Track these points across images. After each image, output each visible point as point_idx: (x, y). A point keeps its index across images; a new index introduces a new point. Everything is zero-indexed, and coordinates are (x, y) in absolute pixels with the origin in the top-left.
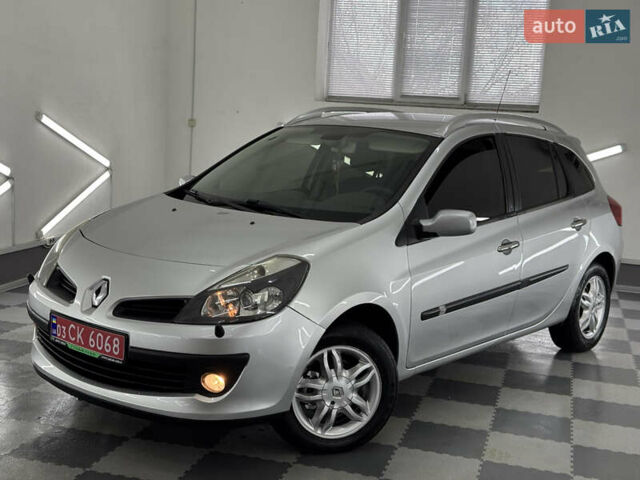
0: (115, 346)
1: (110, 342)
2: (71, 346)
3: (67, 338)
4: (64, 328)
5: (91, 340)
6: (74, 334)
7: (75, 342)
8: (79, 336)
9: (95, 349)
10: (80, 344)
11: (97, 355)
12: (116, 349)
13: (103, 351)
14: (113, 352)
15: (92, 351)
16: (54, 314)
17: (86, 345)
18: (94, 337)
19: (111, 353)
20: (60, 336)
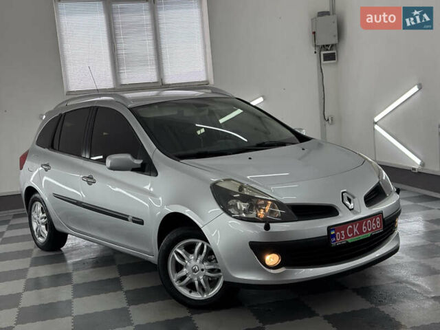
0: (378, 222)
1: (375, 222)
2: (350, 240)
3: (347, 237)
4: (343, 232)
5: (364, 228)
6: (351, 231)
7: (353, 236)
8: (355, 230)
9: (368, 231)
10: (357, 235)
11: (369, 235)
12: (378, 224)
13: (372, 230)
14: (377, 227)
15: (366, 234)
16: (329, 229)
17: (361, 233)
18: (366, 225)
19: (377, 228)
20: (339, 239)
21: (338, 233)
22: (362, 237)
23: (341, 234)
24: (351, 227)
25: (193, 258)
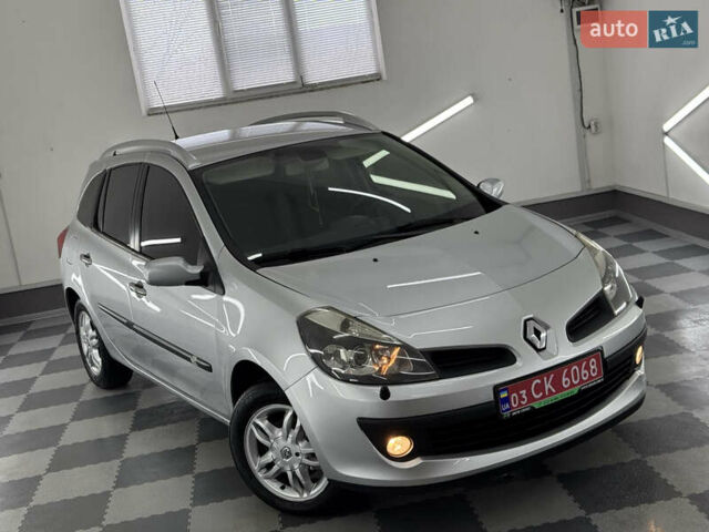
0: (593, 367)
1: (587, 368)
2: (536, 405)
3: (531, 399)
4: (524, 392)
5: (564, 380)
6: (540, 388)
7: (542, 398)
8: (548, 386)
9: (572, 385)
10: (551, 393)
11: (575, 391)
12: (594, 371)
13: (581, 381)
14: (592, 374)
15: (570, 391)
17: (559, 388)
18: (568, 375)
19: (591, 377)
20: (517, 404)
21: (515, 395)
22: (560, 396)
23: (520, 396)
24: (539, 381)
25: (280, 434)
